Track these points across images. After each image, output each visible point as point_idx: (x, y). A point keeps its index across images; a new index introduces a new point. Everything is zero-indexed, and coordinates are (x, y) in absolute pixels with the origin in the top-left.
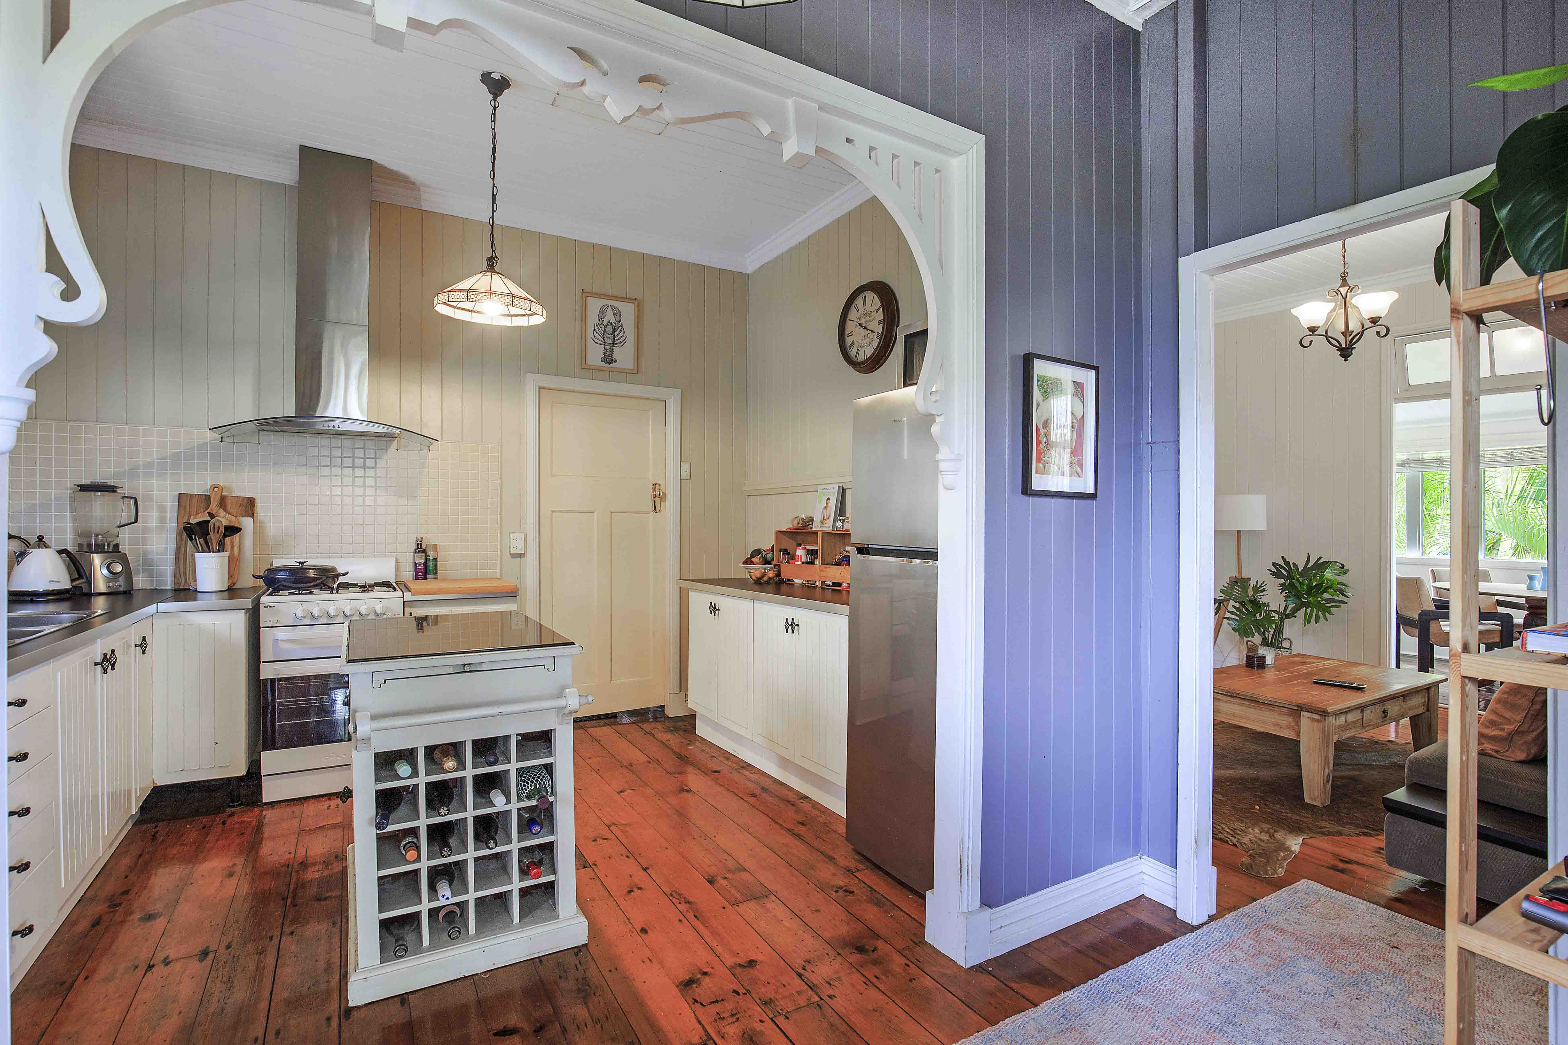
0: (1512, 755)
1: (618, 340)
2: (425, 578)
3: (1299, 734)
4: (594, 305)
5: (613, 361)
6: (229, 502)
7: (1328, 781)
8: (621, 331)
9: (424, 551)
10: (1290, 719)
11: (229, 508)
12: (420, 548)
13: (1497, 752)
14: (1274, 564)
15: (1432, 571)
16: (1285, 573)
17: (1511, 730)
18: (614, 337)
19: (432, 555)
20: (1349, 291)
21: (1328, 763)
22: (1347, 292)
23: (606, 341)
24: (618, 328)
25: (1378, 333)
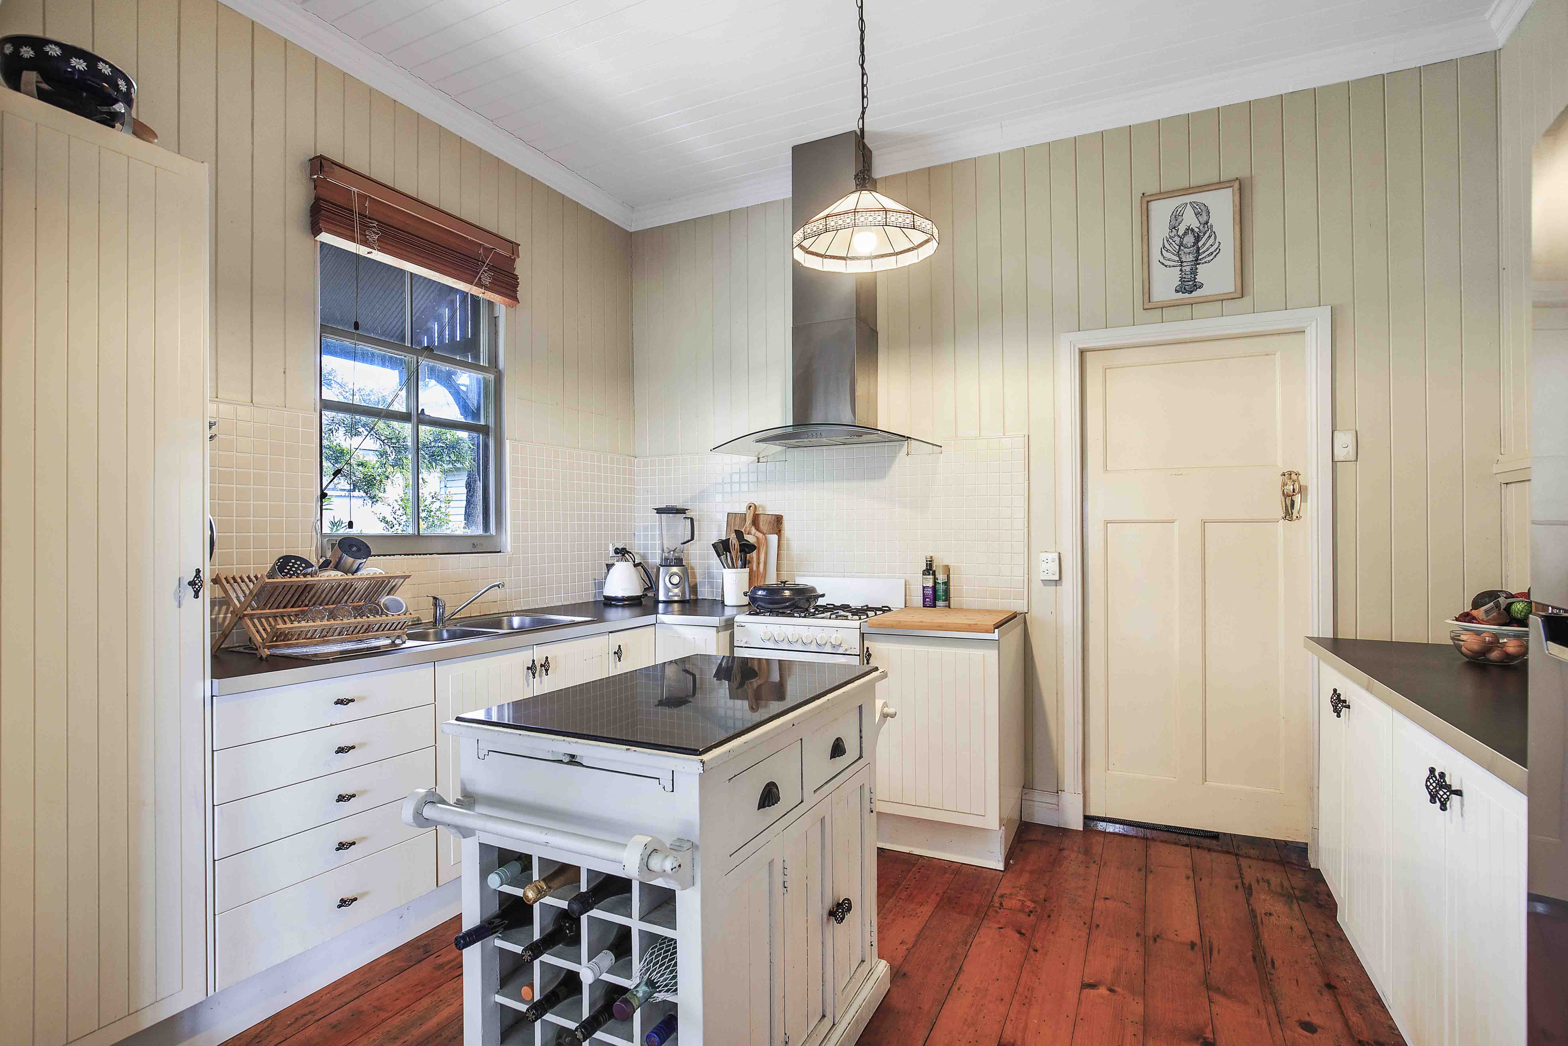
1: (1204, 252)
2: (935, 606)
4: (1162, 211)
5: (1197, 286)
6: (762, 519)
8: (1210, 237)
9: (934, 574)
11: (761, 526)
12: (929, 570)
18: (1198, 249)
19: (941, 578)
23: (1184, 260)
24: (1204, 234)
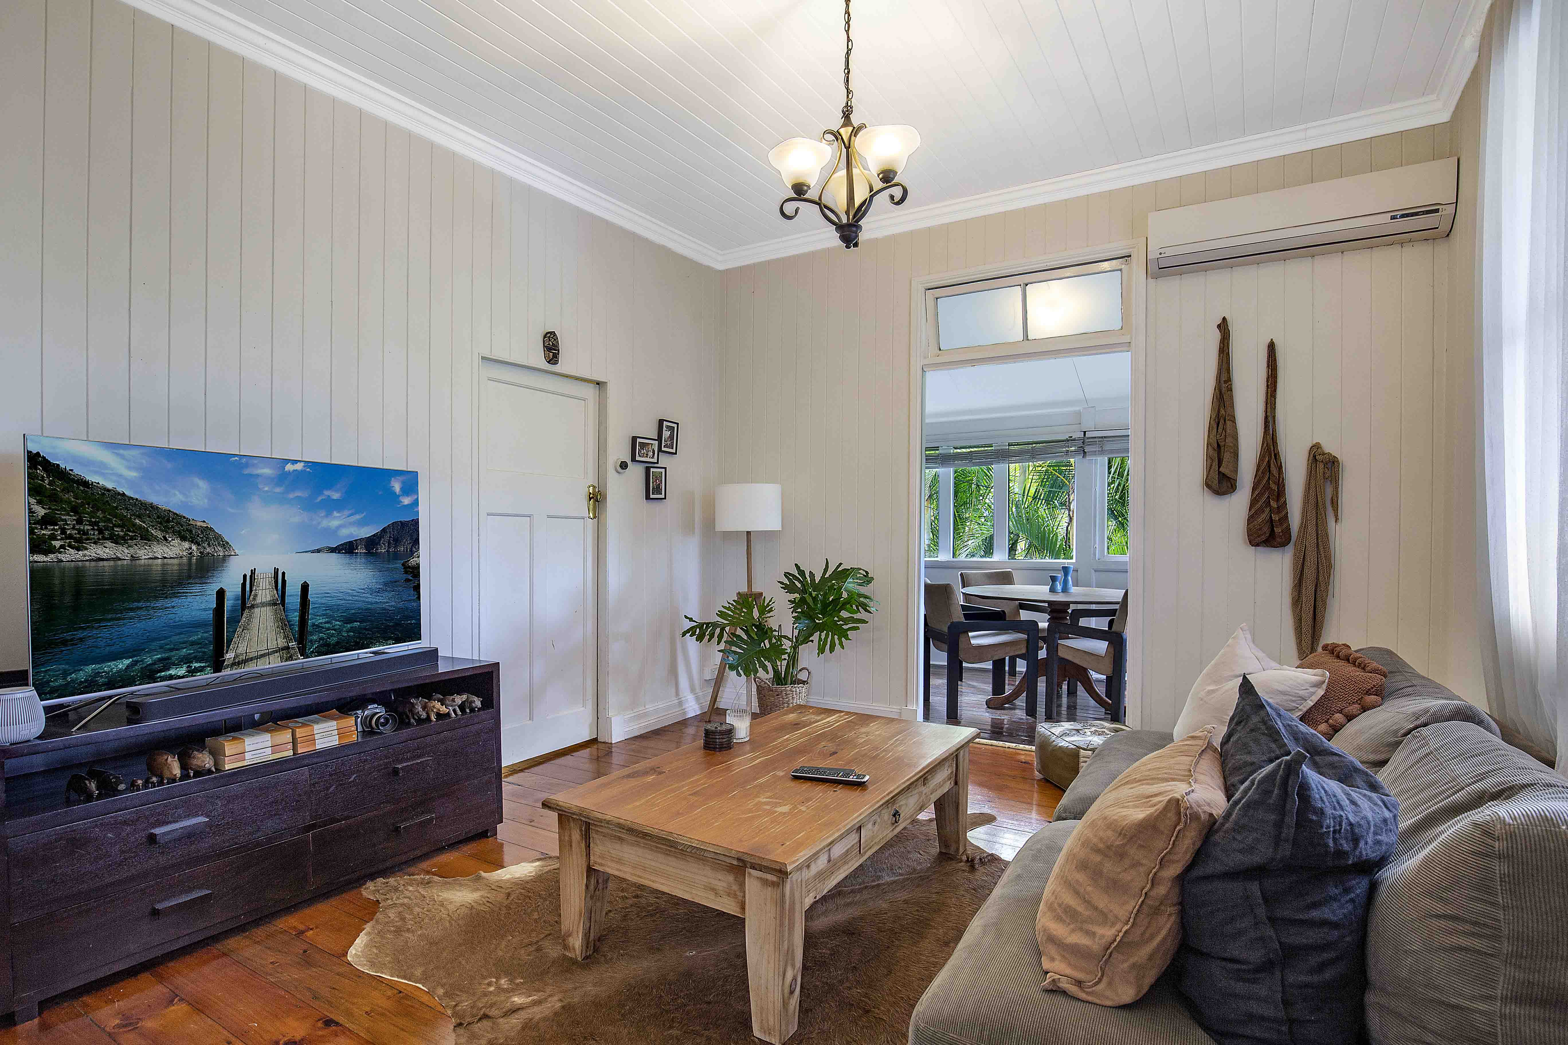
0: (1108, 993)
3: (743, 908)
7: (792, 992)
10: (731, 878)
13: (1079, 983)
14: (787, 575)
15: (961, 574)
16: (799, 585)
17: (1109, 940)
20: (853, 134)
21: (793, 959)
22: (851, 135)
25: (892, 197)
